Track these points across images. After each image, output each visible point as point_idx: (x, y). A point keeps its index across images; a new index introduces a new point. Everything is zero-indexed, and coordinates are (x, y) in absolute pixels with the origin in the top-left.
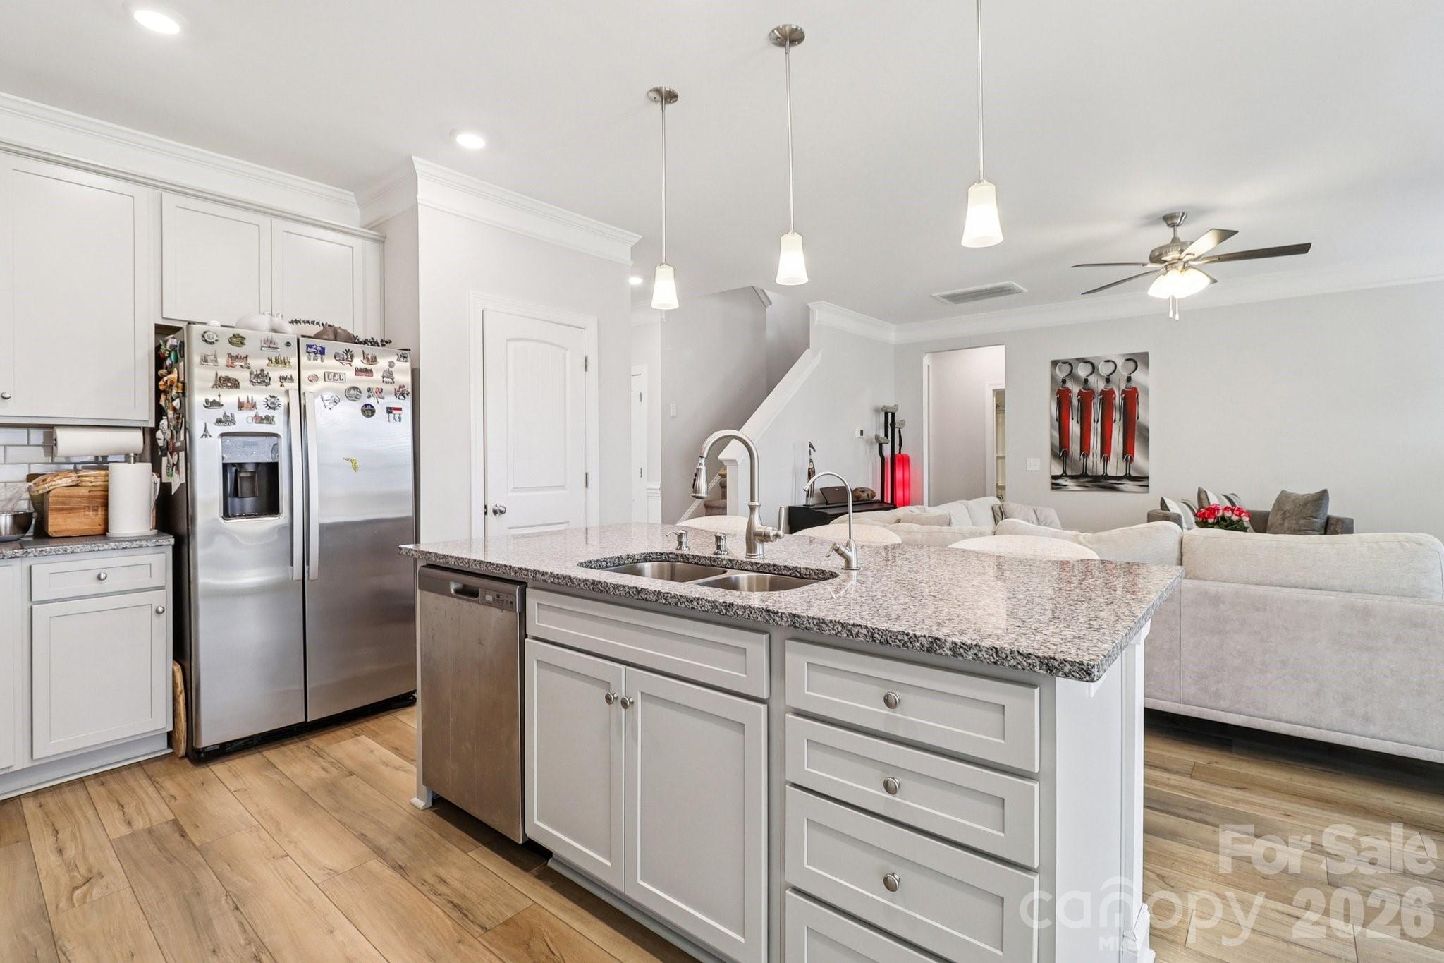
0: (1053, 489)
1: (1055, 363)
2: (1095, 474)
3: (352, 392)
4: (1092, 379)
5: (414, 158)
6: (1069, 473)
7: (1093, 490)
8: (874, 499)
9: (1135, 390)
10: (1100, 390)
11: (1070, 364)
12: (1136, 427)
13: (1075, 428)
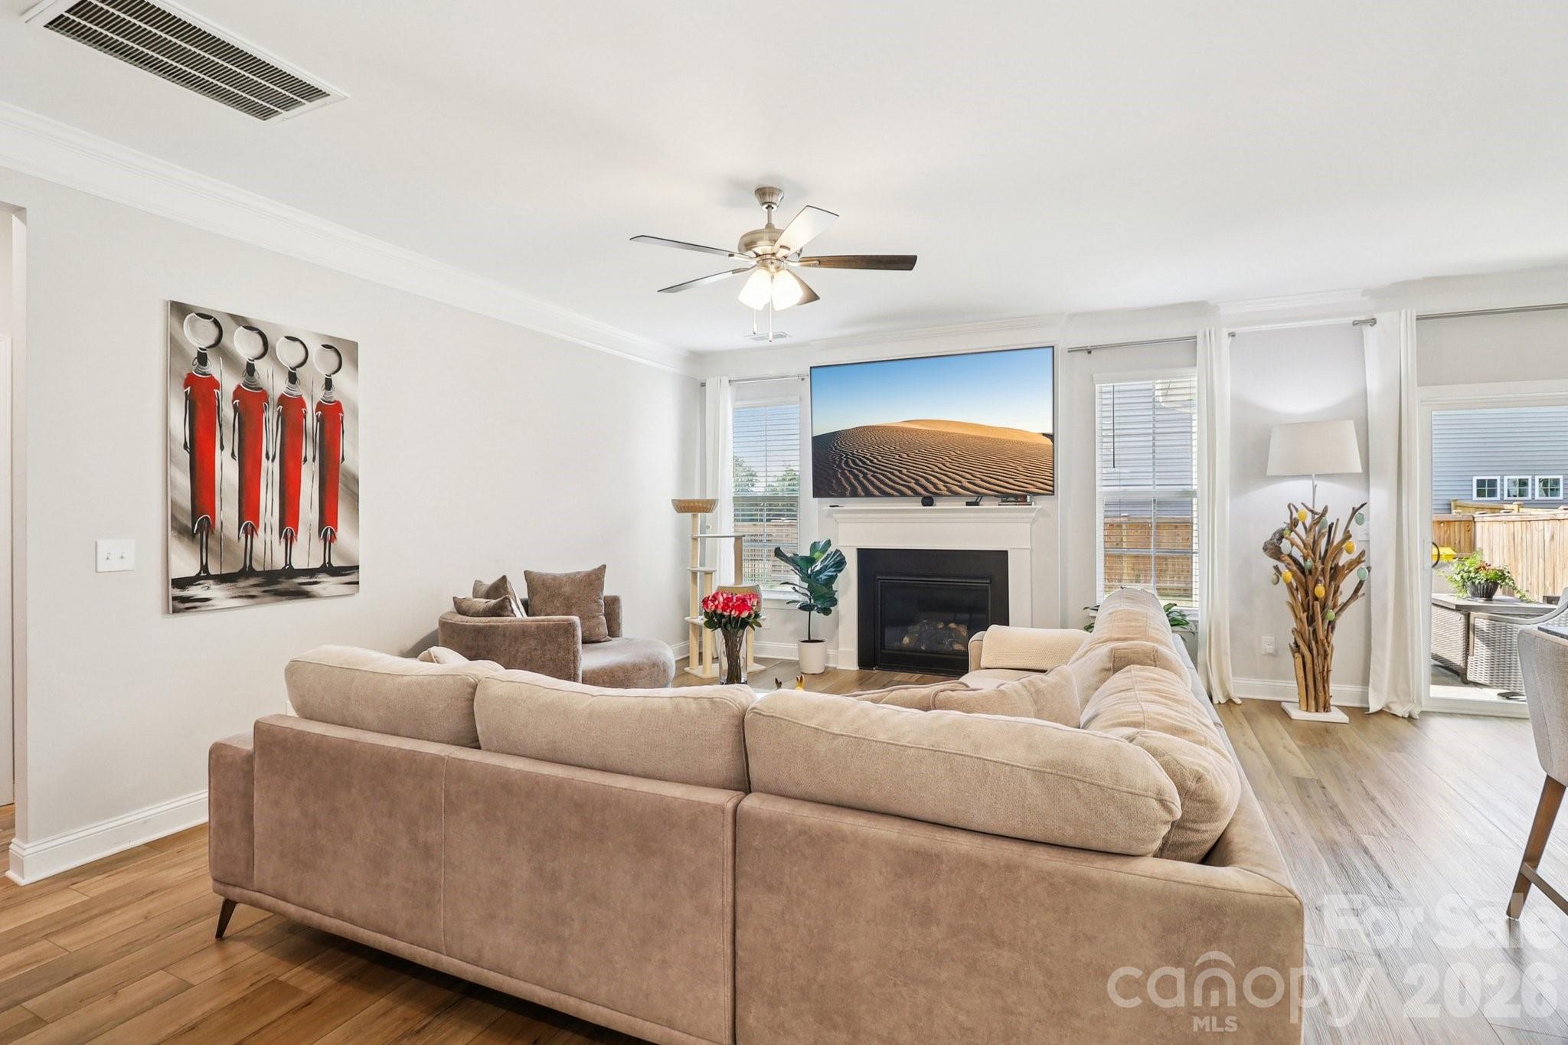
0: (170, 610)
1: (180, 310)
2: (268, 568)
4: (263, 367)
7: (266, 603)
10: (277, 394)
12: (340, 476)
13: (227, 469)
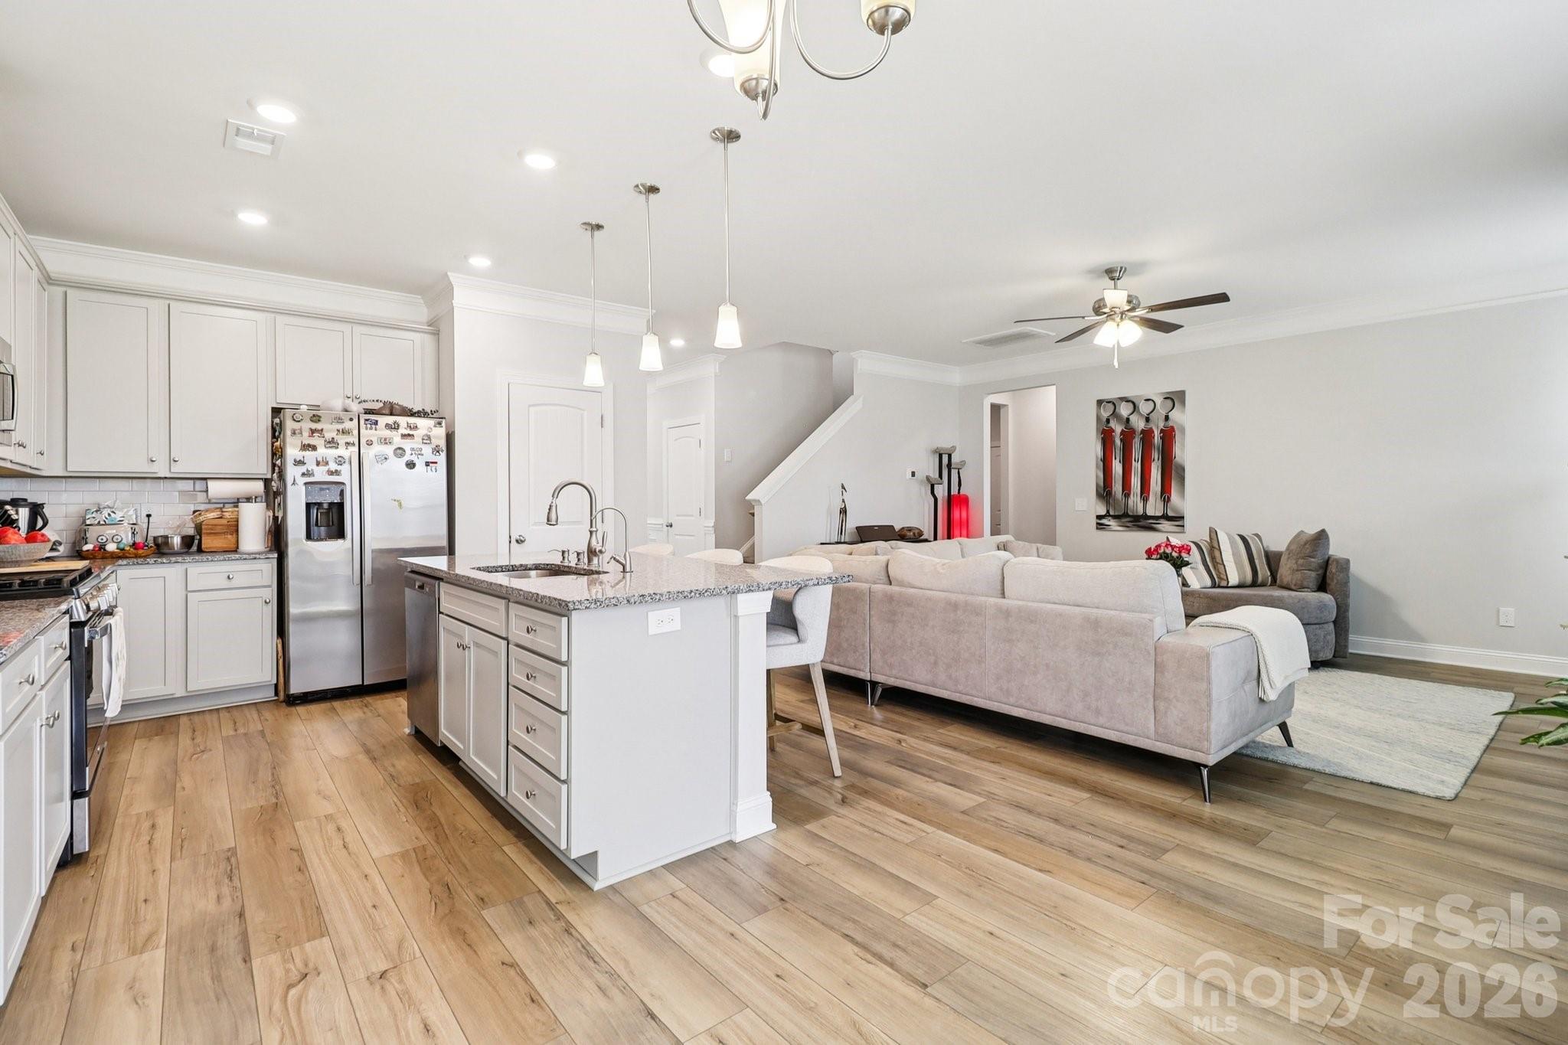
0: (1097, 528)
1: (1100, 402)
2: (1135, 514)
3: (398, 451)
4: (1134, 419)
5: (449, 274)
6: (1112, 513)
7: (1134, 530)
8: (922, 538)
9: (1172, 428)
10: (1140, 429)
11: (1114, 404)
12: (1173, 467)
13: (1117, 467)
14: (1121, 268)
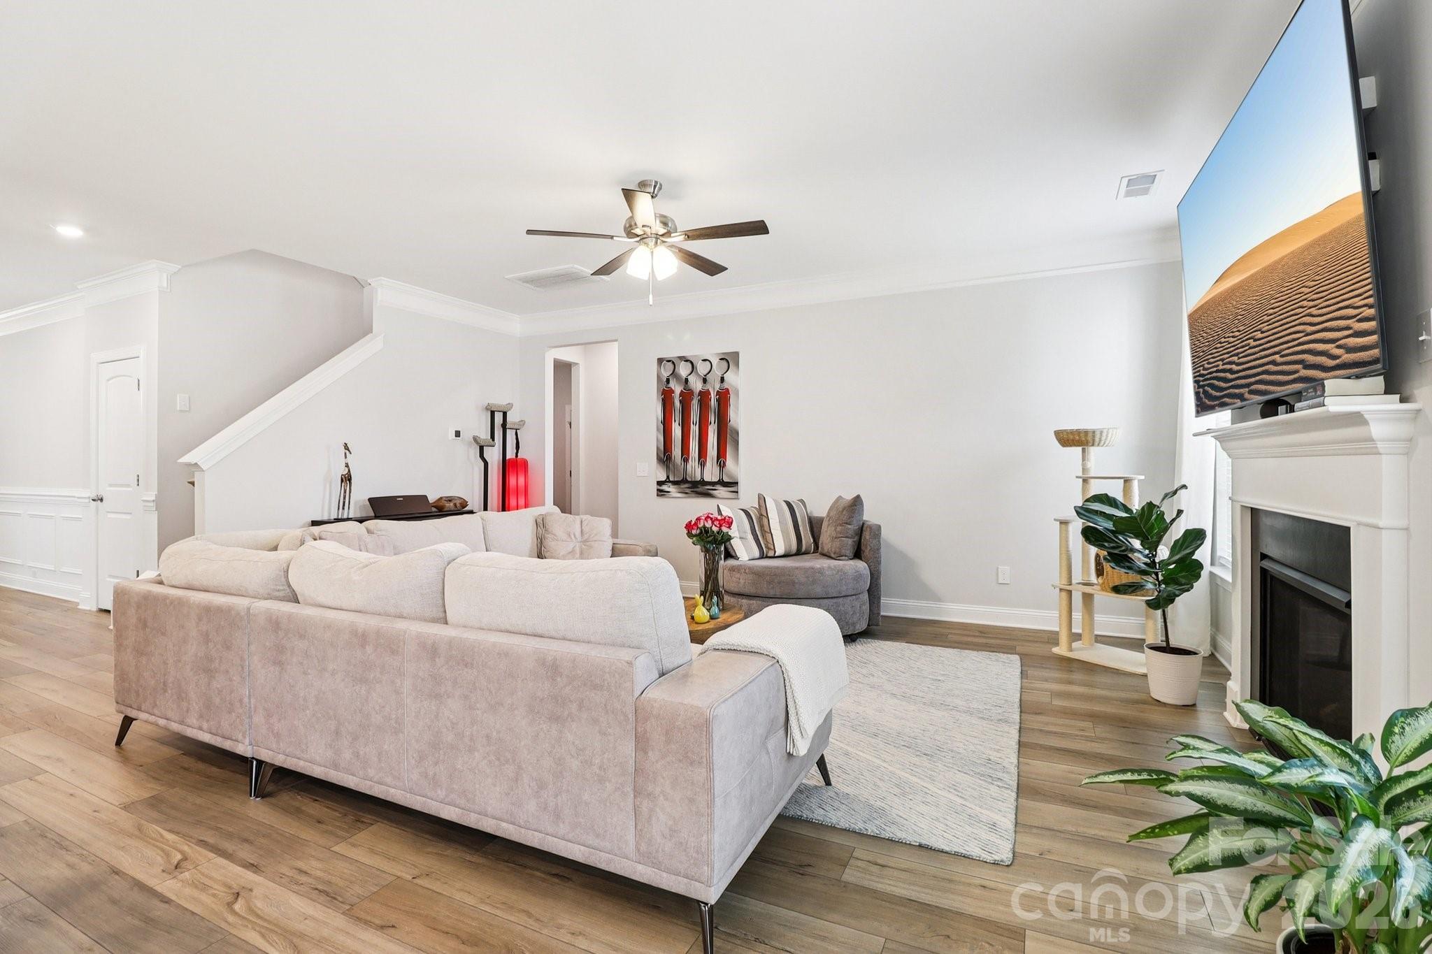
0: (658, 495)
1: (660, 361)
2: (693, 480)
4: (692, 379)
6: (671, 479)
7: (692, 497)
8: (465, 509)
9: (727, 390)
10: (698, 391)
11: (673, 363)
12: (728, 430)
13: (677, 431)
14: (656, 182)
